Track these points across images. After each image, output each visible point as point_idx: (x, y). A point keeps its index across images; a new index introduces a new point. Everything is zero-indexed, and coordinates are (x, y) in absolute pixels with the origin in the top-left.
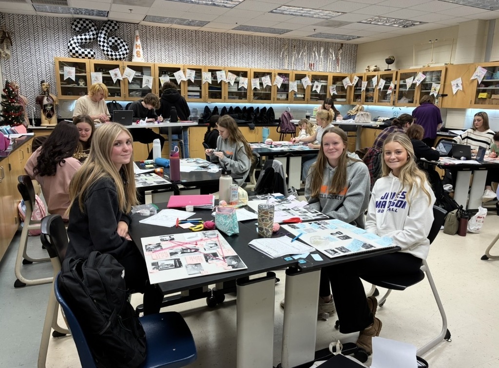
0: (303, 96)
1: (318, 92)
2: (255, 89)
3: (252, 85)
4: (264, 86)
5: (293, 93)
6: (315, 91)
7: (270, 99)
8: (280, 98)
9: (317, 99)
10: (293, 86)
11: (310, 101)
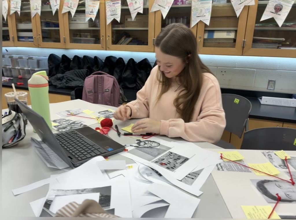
0: (232, 36)
1: (280, 23)
3: (108, 13)
4: (134, 15)
5: (201, 29)
6: (272, 21)
7: (146, 43)
9: (279, 42)
10: (204, 11)
11: (252, 47)
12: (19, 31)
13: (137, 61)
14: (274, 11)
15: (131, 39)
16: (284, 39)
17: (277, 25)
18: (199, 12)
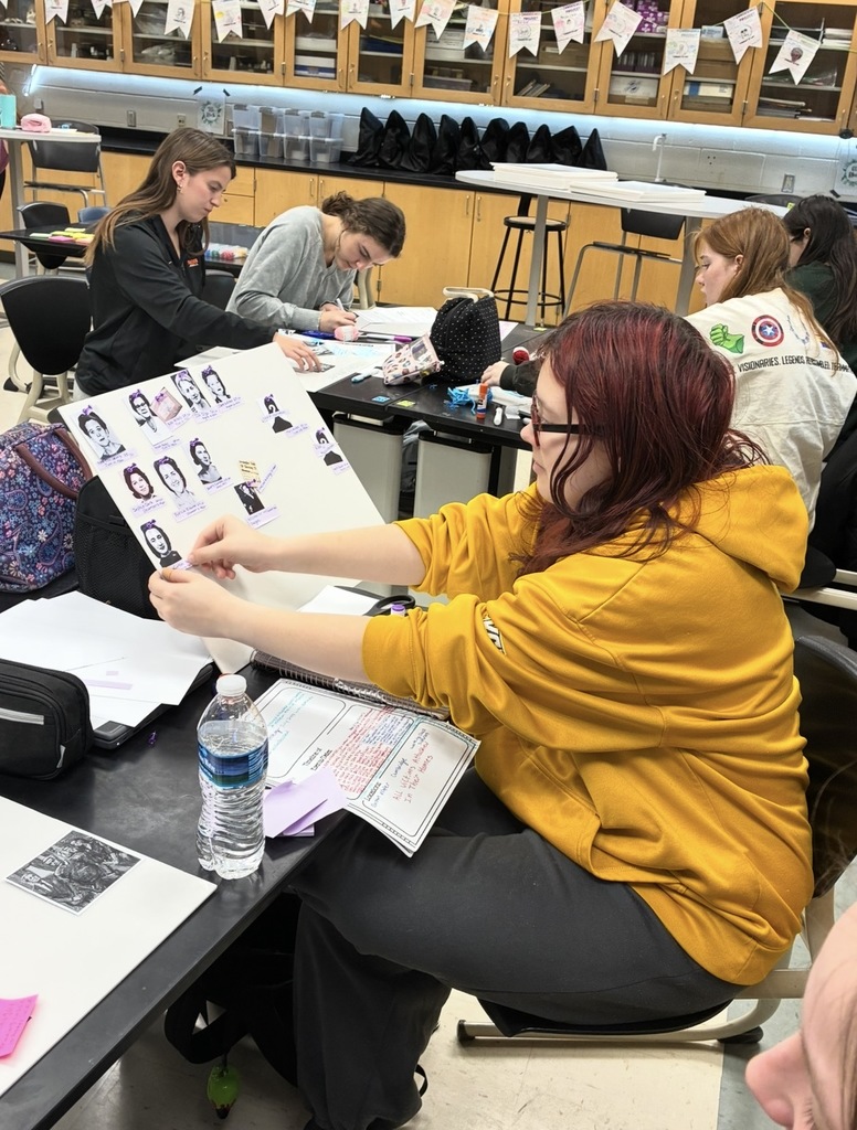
0: (727, 93)
1: (797, 78)
2: (524, 53)
3: (513, 36)
4: (562, 45)
5: (680, 78)
6: (786, 74)
7: (580, 97)
8: (629, 94)
9: (797, 109)
10: (685, 49)
11: (757, 114)
12: (299, 52)
13: (554, 131)
14: (790, 58)
15: (545, 87)
16: (803, 104)
17: (792, 81)
18: (678, 48)
